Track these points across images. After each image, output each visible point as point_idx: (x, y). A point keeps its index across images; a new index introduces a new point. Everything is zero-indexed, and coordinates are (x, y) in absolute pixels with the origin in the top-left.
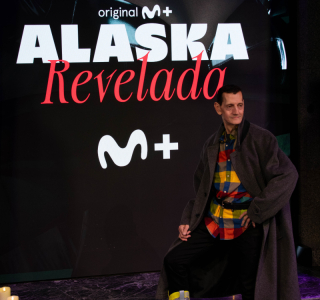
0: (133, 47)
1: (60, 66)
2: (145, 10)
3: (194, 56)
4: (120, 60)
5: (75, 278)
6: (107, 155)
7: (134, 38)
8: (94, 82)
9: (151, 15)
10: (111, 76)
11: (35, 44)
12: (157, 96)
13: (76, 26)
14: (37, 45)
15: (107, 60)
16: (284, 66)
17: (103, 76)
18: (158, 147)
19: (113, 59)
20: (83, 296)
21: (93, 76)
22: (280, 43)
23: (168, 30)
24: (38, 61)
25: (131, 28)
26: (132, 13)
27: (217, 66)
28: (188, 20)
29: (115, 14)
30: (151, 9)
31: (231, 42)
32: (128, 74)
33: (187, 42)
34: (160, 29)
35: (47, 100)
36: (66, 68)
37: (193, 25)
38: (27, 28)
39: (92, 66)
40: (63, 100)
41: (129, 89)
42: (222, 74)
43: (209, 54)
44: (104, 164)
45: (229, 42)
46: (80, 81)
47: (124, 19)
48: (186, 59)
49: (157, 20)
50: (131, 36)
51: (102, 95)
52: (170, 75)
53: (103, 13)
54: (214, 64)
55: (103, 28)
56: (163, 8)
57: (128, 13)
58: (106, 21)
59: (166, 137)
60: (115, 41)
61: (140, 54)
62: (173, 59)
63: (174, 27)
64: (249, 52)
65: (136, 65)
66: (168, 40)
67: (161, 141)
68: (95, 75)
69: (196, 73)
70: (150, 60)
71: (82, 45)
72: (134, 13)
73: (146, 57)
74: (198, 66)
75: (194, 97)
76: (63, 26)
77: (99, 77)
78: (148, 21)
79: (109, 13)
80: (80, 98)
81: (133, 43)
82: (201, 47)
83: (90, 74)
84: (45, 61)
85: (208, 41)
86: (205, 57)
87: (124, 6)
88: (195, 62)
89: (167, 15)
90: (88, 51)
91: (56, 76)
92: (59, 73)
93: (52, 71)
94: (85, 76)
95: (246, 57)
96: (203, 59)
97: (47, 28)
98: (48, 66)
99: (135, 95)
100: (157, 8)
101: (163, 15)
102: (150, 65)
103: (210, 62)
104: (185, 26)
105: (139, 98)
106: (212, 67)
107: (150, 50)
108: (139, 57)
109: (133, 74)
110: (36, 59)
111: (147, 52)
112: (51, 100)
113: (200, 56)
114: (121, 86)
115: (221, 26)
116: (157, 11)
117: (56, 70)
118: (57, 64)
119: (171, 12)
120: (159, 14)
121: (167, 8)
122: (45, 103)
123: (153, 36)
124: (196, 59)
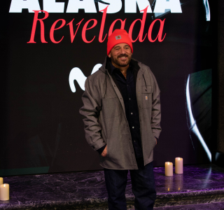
0: (96, 2)
1: (42, 15)
3: (141, 9)
4: (86, 11)
5: (51, 173)
6: (75, 82)
8: (67, 27)
10: (80, 23)
15: (77, 11)
16: (208, 18)
17: (73, 23)
19: (81, 11)
20: (57, 186)
21: (66, 23)
22: (205, 1)
24: (25, 11)
27: (158, 17)
32: (92, 22)
35: (32, 41)
36: (46, 17)
39: (66, 16)
40: (43, 40)
41: (92, 33)
42: (162, 23)
43: (153, 9)
44: (73, 89)
46: (56, 27)
48: (135, 12)
51: (73, 37)
52: (123, 23)
54: (156, 16)
61: (102, 7)
62: (126, 12)
64: (183, 7)
65: (98, 15)
68: (68, 22)
69: (143, 22)
70: (108, 12)
73: (105, 10)
74: (144, 17)
75: (141, 40)
77: (71, 24)
80: (56, 40)
82: (147, 3)
83: (64, 22)
84: (30, 11)
86: (149, 11)
88: (142, 14)
90: (63, 4)
91: (38, 23)
92: (41, 20)
93: (36, 19)
94: (60, 23)
95: (180, 11)
96: (148, 12)
98: (33, 14)
99: (97, 38)
102: (108, 15)
103: (153, 14)
105: (100, 40)
106: (155, 19)
107: (109, 4)
108: (100, 10)
109: (96, 22)
110: (23, 10)
111: (106, 5)
112: (35, 40)
113: (146, 10)
114: (87, 31)
117: (38, 18)
118: (39, 14)
122: (30, 42)
124: (143, 12)
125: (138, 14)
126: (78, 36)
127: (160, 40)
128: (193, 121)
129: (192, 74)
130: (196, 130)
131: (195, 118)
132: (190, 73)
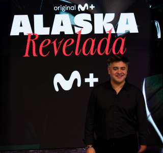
0: (73, 27)
2: (80, 6)
3: (107, 31)
4: (66, 33)
5: (42, 149)
6: (58, 84)
7: (74, 22)
8: (52, 45)
9: (83, 9)
10: (61, 42)
11: (20, 25)
12: (86, 53)
13: (42, 15)
14: (21, 25)
15: (59, 33)
16: (159, 36)
17: (56, 41)
18: (87, 80)
19: (62, 33)
22: (157, 24)
23: (93, 17)
24: (21, 34)
25: (72, 16)
26: (72, 8)
27: (120, 36)
28: (104, 12)
29: (63, 9)
30: (83, 6)
31: (128, 24)
32: (70, 41)
33: (103, 23)
34: (88, 17)
35: (26, 55)
36: (37, 38)
37: (107, 15)
39: (51, 37)
40: (35, 55)
41: (70, 49)
42: (123, 41)
43: (116, 30)
44: (57, 89)
45: (127, 23)
46: (44, 45)
47: (68, 11)
48: (102, 32)
49: (86, 11)
50: (72, 21)
51: (56, 52)
52: (93, 41)
53: (56, 8)
54: (118, 35)
55: (56, 16)
56: (89, 5)
57: (70, 8)
58: (58, 12)
59: (91, 75)
60: (63, 23)
61: (77, 30)
62: (95, 33)
63: (96, 15)
64: (139, 29)
65: (75, 36)
66: (92, 22)
67: (88, 77)
68: (52, 41)
69: (108, 40)
70: (82, 33)
71: (45, 26)
72: (74, 8)
73: (80, 32)
74: (109, 37)
75: (107, 53)
76: (35, 16)
77: (54, 43)
78: (81, 12)
79: (60, 8)
80: (44, 54)
81: (73, 24)
82: (111, 26)
83: (49, 41)
84: (25, 34)
85: (115, 23)
86: (113, 32)
87: (68, 4)
88: (108, 34)
89: (92, 9)
90: (49, 28)
91: (31, 42)
92: (32, 40)
93: (29, 40)
94: (47, 42)
95: (137, 31)
98: (27, 36)
99: (74, 52)
100: (86, 5)
101: (90, 9)
102: (82, 36)
103: (116, 34)
104: (102, 14)
105: (77, 54)
106: (117, 37)
108: (76, 32)
109: (73, 41)
110: (20, 33)
111: (81, 29)
112: (29, 54)
113: (110, 31)
114: (66, 47)
115: (122, 15)
116: (86, 7)
117: (31, 39)
118: (32, 36)
119: (94, 7)
120: (87, 9)
121: (92, 5)
122: (25, 56)
123: (84, 20)
124: (108, 33)
125: (105, 35)
126: (60, 51)
127: (122, 53)
128: (148, 113)
129: (147, 78)
130: (151, 119)
131: (150, 110)
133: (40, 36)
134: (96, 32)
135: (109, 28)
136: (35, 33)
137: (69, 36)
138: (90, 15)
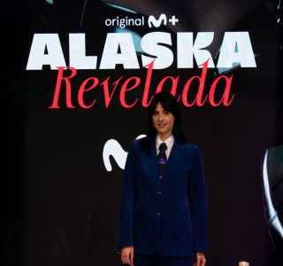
0: (139, 55)
1: (67, 72)
2: (151, 19)
3: (200, 63)
4: (125, 67)
6: (111, 158)
8: (100, 88)
9: (157, 24)
10: (117, 82)
11: (44, 52)
13: (84, 35)
14: (46, 52)
15: (113, 67)
17: (108, 82)
19: (119, 66)
21: (100, 83)
23: (174, 39)
24: (46, 67)
25: (137, 37)
26: (138, 22)
27: (223, 74)
28: (195, 29)
29: (122, 23)
30: (157, 19)
32: (134, 81)
33: (193, 50)
34: (166, 38)
35: (55, 105)
36: (73, 74)
37: (199, 34)
38: (36, 36)
39: (99, 73)
40: (69, 105)
41: (134, 95)
42: (229, 81)
43: (216, 62)
44: (109, 168)
45: (237, 50)
46: (86, 87)
47: (130, 28)
48: (191, 66)
49: (162, 28)
50: (137, 45)
51: (108, 100)
52: (175, 82)
53: (109, 22)
54: (220, 72)
55: (109, 35)
56: (169, 17)
57: (134, 22)
58: (113, 29)
60: (121, 49)
61: (146, 61)
62: (179, 67)
63: (180, 35)
64: (257, 60)
65: (142, 72)
66: (174, 48)
68: (101, 81)
69: (202, 80)
70: (155, 67)
71: (89, 53)
72: (141, 22)
73: (151, 64)
74: (204, 73)
75: (199, 104)
76: (71, 35)
77: (105, 84)
78: (154, 29)
79: (115, 22)
80: (86, 104)
81: (139, 51)
82: (207, 55)
83: (96, 80)
84: (53, 68)
85: (214, 49)
86: (211, 65)
87: (131, 16)
88: (202, 69)
89: (174, 24)
90: (96, 58)
91: (63, 82)
92: (66, 79)
93: (60, 78)
94: (91, 82)
95: (255, 66)
96: (209, 66)
97: (56, 36)
99: (141, 101)
100: (163, 17)
101: (169, 23)
102: (155, 72)
103: (216, 69)
104: (191, 34)
105: (145, 104)
106: (218, 75)
107: (155, 57)
108: (144, 65)
109: (138, 80)
110: (44, 66)
111: (153, 59)
112: (59, 104)
113: (206, 64)
114: (126, 92)
115: (227, 35)
116: (163, 21)
117: (63, 76)
118: (64, 71)
119: (177, 20)
120: (165, 23)
121: (174, 17)
122: (52, 107)
123: (159, 44)
124: (202, 67)
125: (196, 70)
126: (115, 99)
127: (226, 104)
128: (273, 212)
129: (272, 149)
130: (277, 224)
131: (276, 208)
132: (269, 148)
133: (79, 71)
134: (180, 65)
135: (204, 59)
136: (71, 65)
137: (132, 72)
138: (168, 35)
